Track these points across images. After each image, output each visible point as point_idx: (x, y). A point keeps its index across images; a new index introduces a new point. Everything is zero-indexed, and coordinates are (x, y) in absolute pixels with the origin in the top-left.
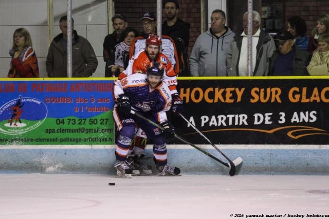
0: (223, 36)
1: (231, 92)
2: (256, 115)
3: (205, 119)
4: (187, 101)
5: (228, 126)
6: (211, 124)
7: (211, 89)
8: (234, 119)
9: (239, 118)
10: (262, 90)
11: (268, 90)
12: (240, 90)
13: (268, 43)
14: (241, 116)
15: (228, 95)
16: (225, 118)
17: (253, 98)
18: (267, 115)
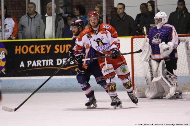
0: (34, 17)
1: (44, 47)
2: (58, 60)
3: (30, 63)
4: (20, 53)
5: (42, 66)
6: (33, 65)
7: (32, 46)
8: (45, 62)
9: (48, 62)
10: (61, 46)
11: (64, 46)
12: (49, 46)
13: (61, 21)
14: (50, 60)
15: (42, 49)
16: (40, 62)
17: (56, 51)
18: (64, 59)
